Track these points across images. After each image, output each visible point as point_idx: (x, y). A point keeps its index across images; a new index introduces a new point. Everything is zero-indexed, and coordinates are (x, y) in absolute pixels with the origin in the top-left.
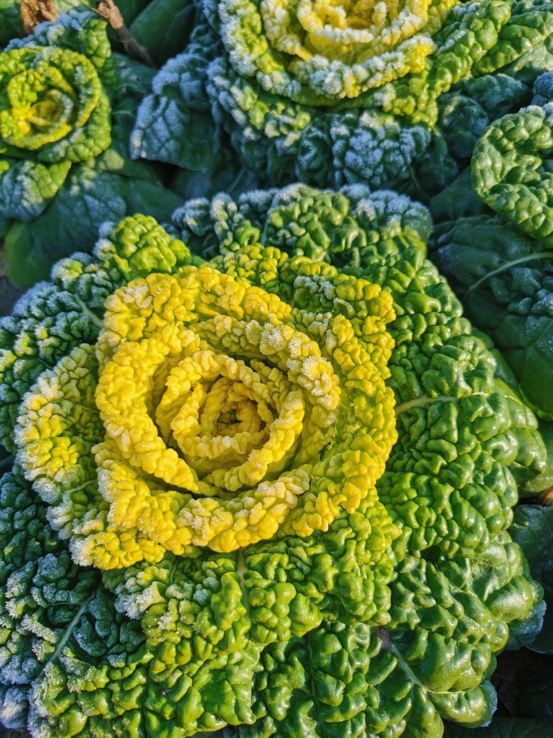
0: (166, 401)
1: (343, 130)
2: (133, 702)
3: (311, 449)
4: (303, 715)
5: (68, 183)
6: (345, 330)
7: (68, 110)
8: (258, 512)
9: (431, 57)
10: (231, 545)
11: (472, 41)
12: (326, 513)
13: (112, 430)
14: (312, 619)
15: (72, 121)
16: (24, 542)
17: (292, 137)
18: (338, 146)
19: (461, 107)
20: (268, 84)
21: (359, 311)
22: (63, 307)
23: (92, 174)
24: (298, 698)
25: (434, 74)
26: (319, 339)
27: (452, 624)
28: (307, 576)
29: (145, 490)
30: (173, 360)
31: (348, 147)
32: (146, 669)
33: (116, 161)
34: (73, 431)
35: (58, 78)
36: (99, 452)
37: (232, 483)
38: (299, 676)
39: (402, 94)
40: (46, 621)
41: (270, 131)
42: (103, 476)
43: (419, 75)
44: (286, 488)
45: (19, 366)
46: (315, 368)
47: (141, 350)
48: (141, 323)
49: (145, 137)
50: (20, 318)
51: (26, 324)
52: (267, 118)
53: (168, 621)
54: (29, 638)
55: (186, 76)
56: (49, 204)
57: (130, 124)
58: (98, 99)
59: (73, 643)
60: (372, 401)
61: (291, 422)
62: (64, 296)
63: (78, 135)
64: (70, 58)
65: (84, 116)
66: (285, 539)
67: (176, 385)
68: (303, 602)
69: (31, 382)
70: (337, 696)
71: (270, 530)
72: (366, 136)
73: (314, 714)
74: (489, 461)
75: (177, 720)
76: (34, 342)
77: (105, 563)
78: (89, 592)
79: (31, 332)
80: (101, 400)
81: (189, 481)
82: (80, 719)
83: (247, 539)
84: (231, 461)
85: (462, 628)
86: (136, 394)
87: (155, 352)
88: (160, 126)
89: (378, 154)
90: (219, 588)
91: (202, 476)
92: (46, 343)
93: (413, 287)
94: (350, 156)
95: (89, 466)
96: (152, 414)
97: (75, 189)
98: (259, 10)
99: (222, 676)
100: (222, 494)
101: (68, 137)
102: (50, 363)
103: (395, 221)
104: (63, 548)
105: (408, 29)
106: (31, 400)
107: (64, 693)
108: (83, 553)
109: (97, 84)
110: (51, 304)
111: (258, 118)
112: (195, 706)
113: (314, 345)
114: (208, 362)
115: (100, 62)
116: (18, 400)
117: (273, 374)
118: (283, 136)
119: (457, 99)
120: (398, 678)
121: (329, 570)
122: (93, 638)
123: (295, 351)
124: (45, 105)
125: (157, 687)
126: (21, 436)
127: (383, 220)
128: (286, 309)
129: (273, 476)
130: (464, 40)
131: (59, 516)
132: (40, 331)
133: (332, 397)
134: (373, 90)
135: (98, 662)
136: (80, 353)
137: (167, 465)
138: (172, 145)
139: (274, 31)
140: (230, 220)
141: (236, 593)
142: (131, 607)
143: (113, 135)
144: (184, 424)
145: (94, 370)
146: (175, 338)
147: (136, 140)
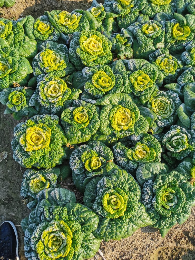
0: (32, 138)
1: (52, 107)
2: (30, 161)
3: (44, 142)
4: (43, 162)
5: (21, 109)
6: (47, 132)
7: (21, 100)
8: (39, 147)
9: (62, 98)
10: (37, 149)
11: (66, 97)
12: (44, 147)
13: (27, 141)
14: (43, 155)
15: (21, 101)
16: (20, 150)
17: (47, 107)
18: (51, 108)
19: (65, 104)
20: (44, 100)
21: (48, 131)
22: (22, 129)
23: (24, 107)
24: (43, 161)
25: (62, 101)
26: (45, 133)
27: (55, 156)
28: (42, 152)
29: (30, 145)
30: (32, 135)
31: (52, 109)
32: (30, 158)
33: (27, 106)
34: (24, 141)
35: (19, 96)
36: (26, 142)
37: (37, 145)
38: (43, 159)
39: (58, 103)
40: (23, 155)
41: (45, 106)
42: (27, 144)
43: (60, 101)
44: (41, 145)
45: (19, 135)
46: (44, 136)
47: (29, 134)
48: (29, 131)
49: (30, 104)
50: (18, 130)
51: (19, 131)
52: (44, 104)
53: (32, 155)
54: (22, 156)
55: (35, 97)
56: (19, 111)
57: (29, 102)
58: (25, 98)
59: (25, 157)
60: (48, 138)
61: (42, 140)
62: (22, 128)
63: (22, 103)
64: (21, 93)
65: (23, 101)
66: (41, 149)
67: (33, 137)
68: (42, 154)
69: (20, 136)
70: (45, 160)
71: (40, 148)
72: (54, 108)
73: (44, 162)
74: (58, 143)
75: (33, 162)
76: (20, 133)
77: (27, 151)
78: (26, 153)
79: (20, 132)
80: (26, 138)
81: (34, 145)
82: (26, 162)
83: (38, 149)
84: (37, 143)
85: (56, 156)
86: (29, 138)
87: (31, 134)
88: (32, 103)
89: (55, 110)
90: (36, 152)
91: (35, 144)
92: (21, 133)
93: (53, 128)
94: (53, 110)
95: (26, 144)
96: (31, 139)
97: (22, 109)
98: (43, 90)
99: (36, 159)
100: (36, 146)
101: (21, 103)
102: (22, 135)
103: (55, 119)
104: (24, 150)
105: (60, 94)
106: (20, 138)
107: (25, 160)
108: (25, 150)
109: (24, 97)
110: (21, 129)
111: (43, 104)
112: (34, 161)
113: (44, 134)
114: (35, 135)
115: (24, 93)
116: (19, 138)
117: (41, 136)
118: (46, 106)
119: (65, 103)
120: (51, 160)
121: (44, 151)
122: (27, 156)
123: (42, 134)
124: (18, 98)
125: (31, 160)
126: (20, 141)
127: (54, 119)
128: (42, 130)
129: (40, 144)
130: (65, 97)
131: (23, 147)
132: (21, 132)
133: (45, 138)
134: (55, 102)
135: (27, 158)
136: (24, 134)
137: (32, 143)
138: (34, 105)
139: (45, 93)
140: (39, 119)
141: (37, 153)
142: (29, 154)
143: (27, 102)
144: (33, 140)
145: (26, 135)
146: (33, 133)
147: (29, 104)
